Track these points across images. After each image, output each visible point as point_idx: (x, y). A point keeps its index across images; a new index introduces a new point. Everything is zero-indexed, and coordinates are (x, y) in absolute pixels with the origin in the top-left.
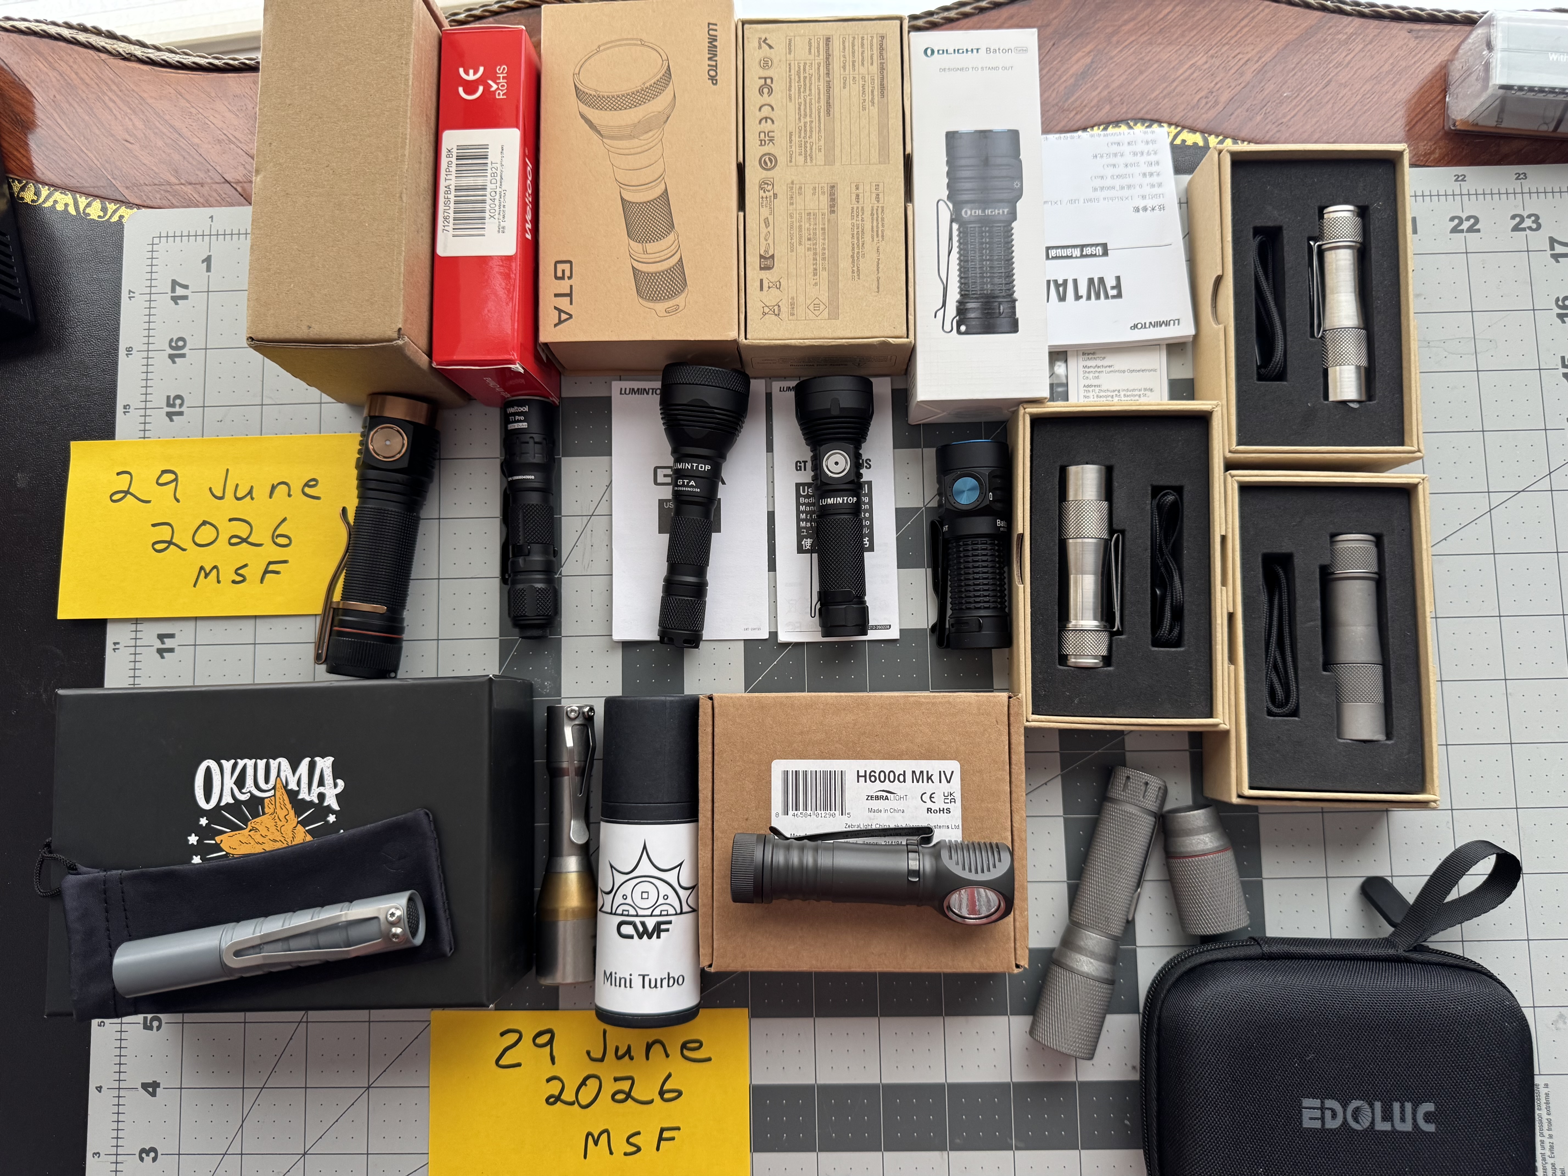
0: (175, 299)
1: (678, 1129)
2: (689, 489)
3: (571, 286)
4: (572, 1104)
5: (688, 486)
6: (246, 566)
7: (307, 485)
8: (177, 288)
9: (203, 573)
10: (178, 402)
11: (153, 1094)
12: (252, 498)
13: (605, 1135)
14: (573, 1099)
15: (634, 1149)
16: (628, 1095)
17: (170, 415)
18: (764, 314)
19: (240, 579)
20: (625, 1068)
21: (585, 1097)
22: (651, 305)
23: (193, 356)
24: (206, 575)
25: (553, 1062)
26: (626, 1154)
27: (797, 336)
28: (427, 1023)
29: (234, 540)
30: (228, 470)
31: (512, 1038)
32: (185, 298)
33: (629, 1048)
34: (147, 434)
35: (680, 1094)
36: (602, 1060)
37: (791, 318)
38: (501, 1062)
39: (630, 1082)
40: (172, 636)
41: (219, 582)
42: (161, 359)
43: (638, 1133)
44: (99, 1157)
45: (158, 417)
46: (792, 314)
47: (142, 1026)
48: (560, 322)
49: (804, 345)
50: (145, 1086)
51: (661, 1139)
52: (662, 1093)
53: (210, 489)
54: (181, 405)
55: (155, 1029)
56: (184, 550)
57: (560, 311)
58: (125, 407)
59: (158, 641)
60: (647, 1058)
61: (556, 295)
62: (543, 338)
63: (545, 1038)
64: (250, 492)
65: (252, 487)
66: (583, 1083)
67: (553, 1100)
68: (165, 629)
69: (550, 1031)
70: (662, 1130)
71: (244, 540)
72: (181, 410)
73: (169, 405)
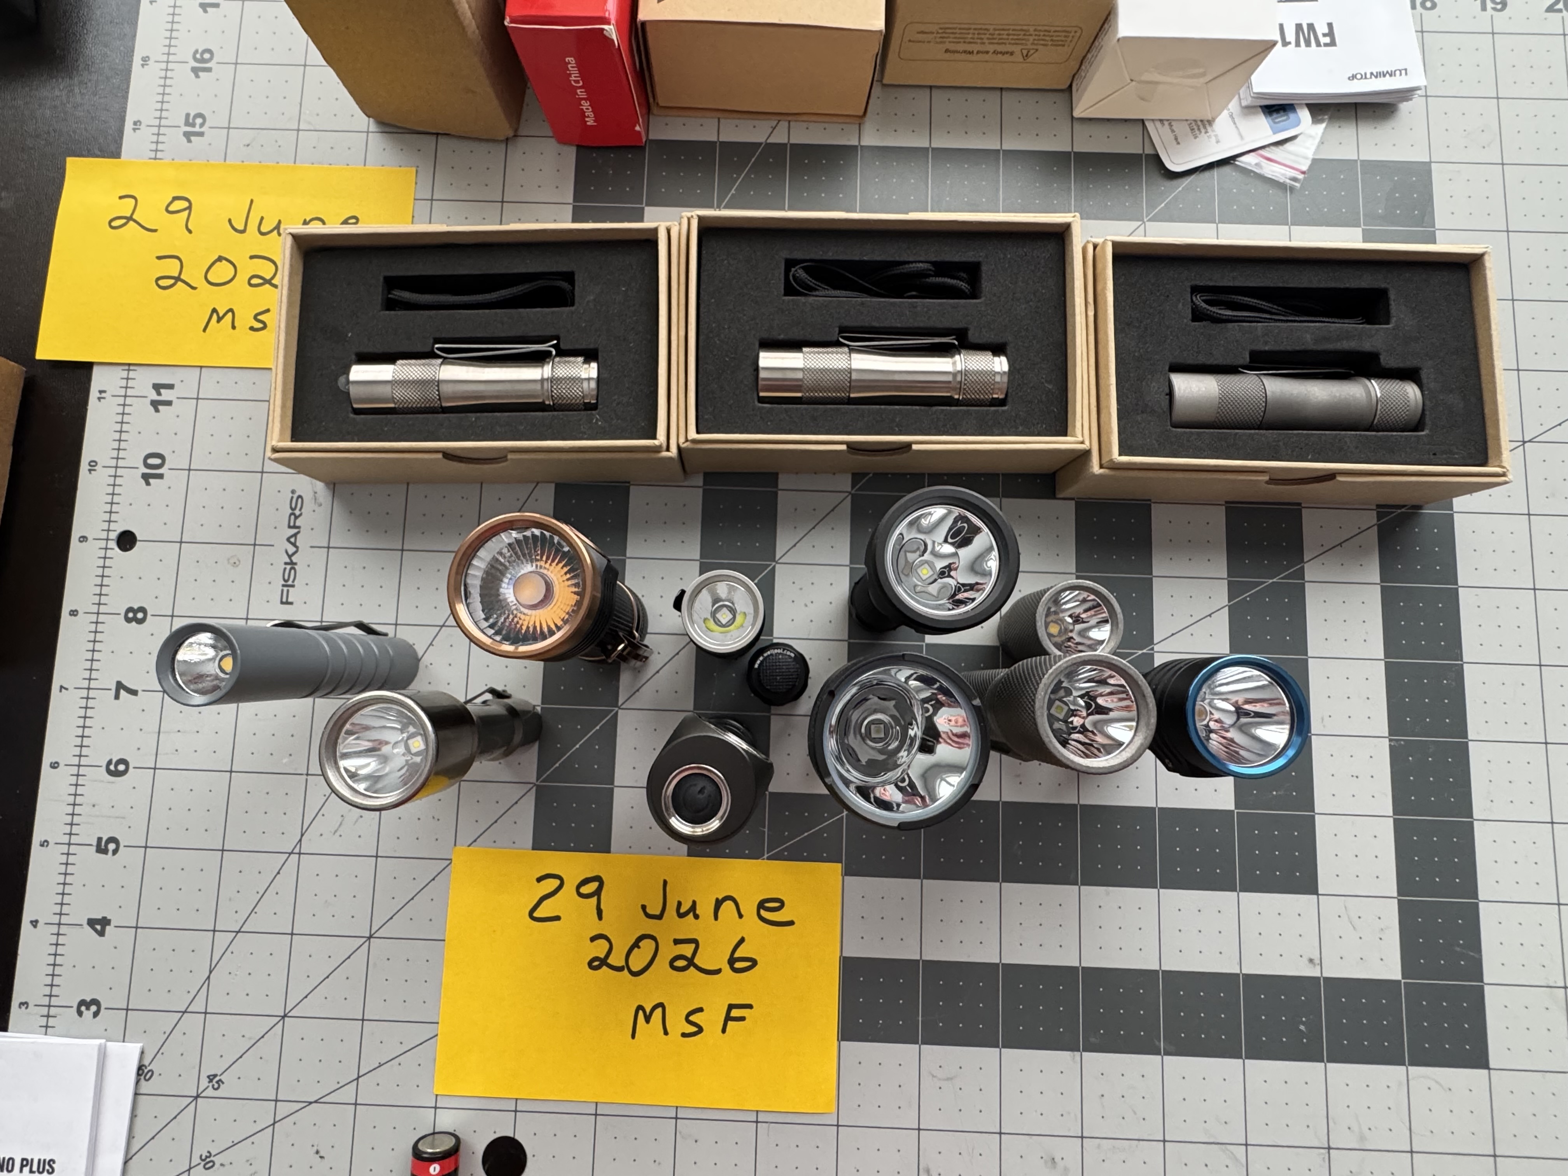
0: (204, 6)
1: (750, 1006)
4: (619, 969)
6: (268, 311)
7: (346, 221)
9: (215, 317)
10: (199, 121)
11: (101, 933)
13: (660, 1010)
15: (694, 1029)
16: (691, 962)
17: (188, 135)
19: (260, 325)
20: (688, 927)
21: (638, 961)
23: (221, 72)
24: (219, 320)
25: (600, 917)
26: (684, 1035)
29: (255, 281)
30: (252, 200)
31: (552, 885)
32: (216, 5)
33: (694, 903)
34: (159, 155)
35: (754, 963)
36: (660, 917)
38: (536, 914)
39: (693, 946)
40: (171, 387)
41: (234, 327)
42: (182, 73)
43: (701, 1010)
44: (27, 1008)
45: (174, 138)
47: (94, 848)
50: (92, 923)
51: (728, 1018)
52: (732, 961)
53: (230, 221)
54: (202, 125)
55: (110, 853)
56: (194, 288)
58: (135, 123)
59: (154, 392)
60: (716, 918)
62: (643, 16)
63: (593, 886)
64: (277, 227)
65: (280, 222)
66: (636, 945)
67: (597, 963)
68: (163, 378)
69: (598, 879)
70: (731, 1007)
71: (269, 282)
72: (202, 130)
73: (187, 123)
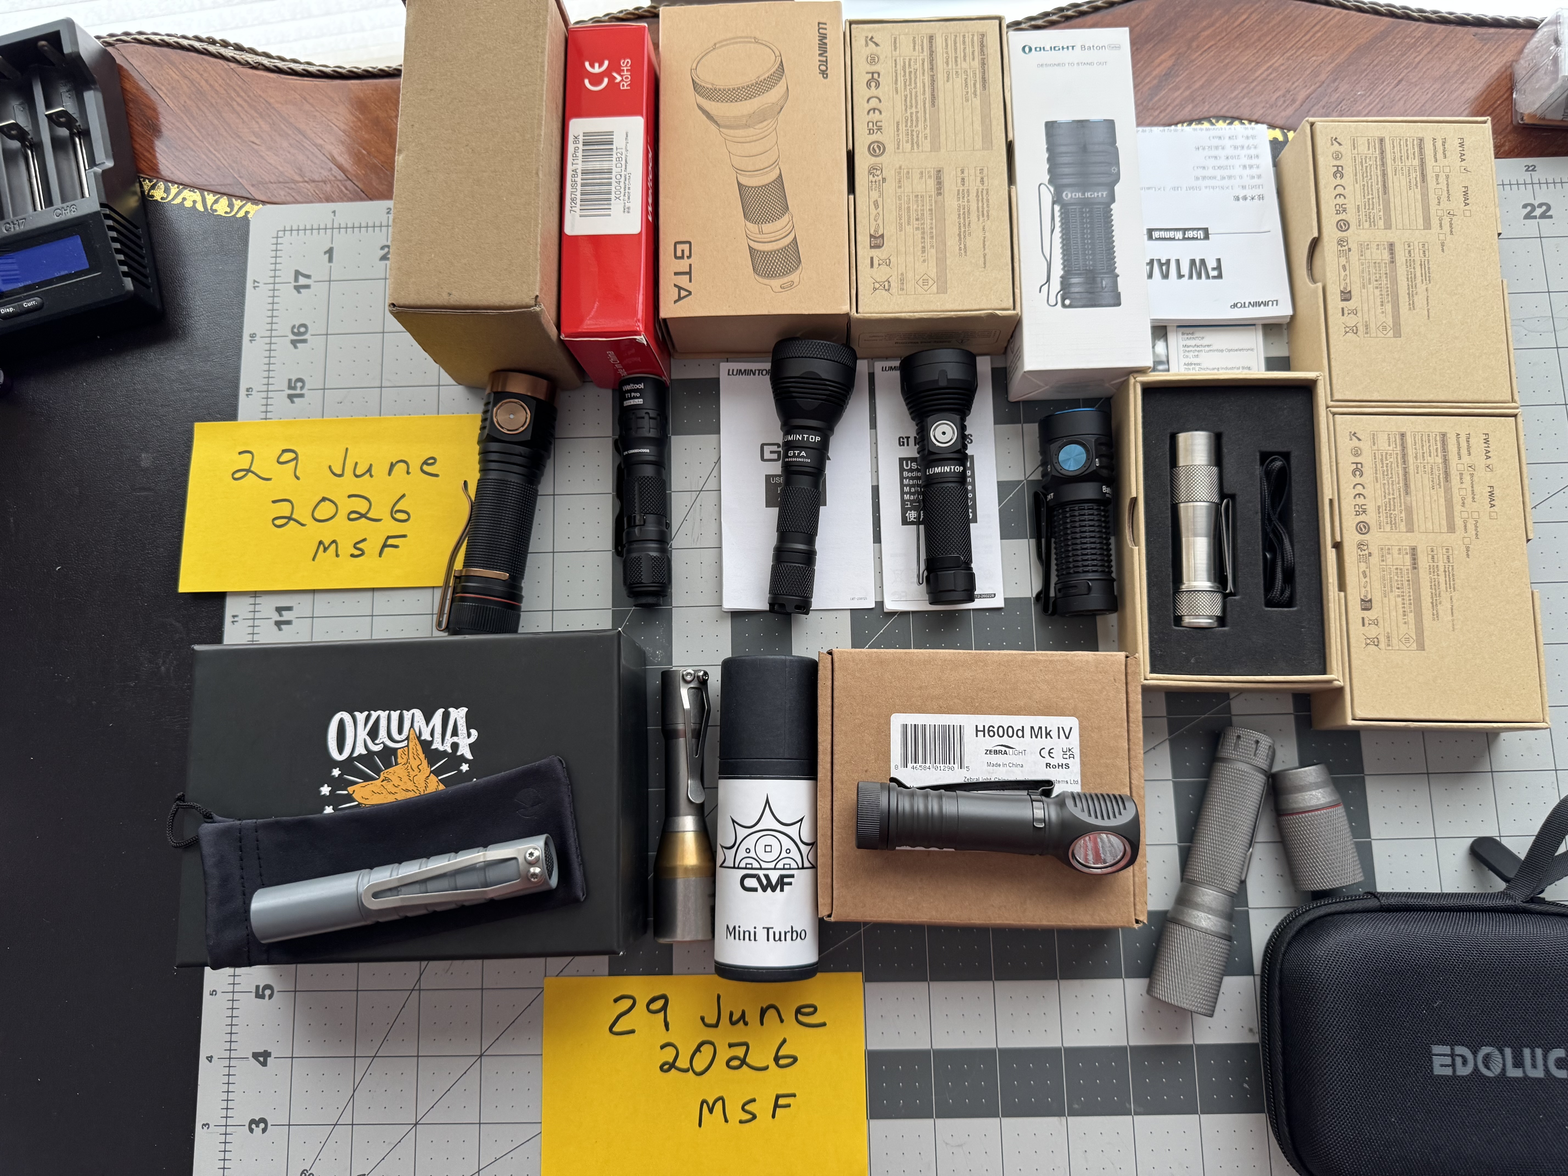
0: (298, 288)
1: (794, 1095)
2: (800, 460)
3: (690, 265)
4: (686, 1071)
5: (799, 456)
6: (364, 540)
7: (425, 463)
8: (300, 277)
9: (322, 548)
10: (299, 384)
11: (264, 1064)
12: (371, 476)
13: (720, 1103)
14: (686, 1065)
15: (749, 1116)
16: (743, 1062)
17: (291, 397)
18: (875, 289)
19: (359, 552)
20: (739, 1034)
21: (700, 1063)
22: (766, 281)
23: (314, 342)
24: (325, 549)
25: (667, 1029)
26: (741, 1122)
27: (907, 309)
28: (541, 990)
29: (353, 516)
30: (347, 449)
31: (626, 1004)
32: (307, 287)
33: (743, 1013)
34: (269, 415)
35: (795, 1059)
36: (716, 1025)
37: (900, 292)
38: (615, 1029)
39: (744, 1048)
40: (289, 609)
41: (337, 555)
42: (283, 345)
43: (754, 1100)
44: (208, 1128)
45: (280, 399)
46: (902, 289)
47: (254, 995)
48: (680, 298)
49: (913, 318)
50: (256, 1056)
51: (776, 1106)
52: (777, 1059)
53: (330, 467)
54: (302, 388)
55: (267, 997)
56: (303, 525)
57: (680, 288)
58: (248, 390)
59: (277, 614)
60: (762, 1024)
61: (676, 274)
62: (664, 314)
63: (659, 1004)
64: (369, 470)
65: (371, 465)
66: (698, 1049)
67: (668, 1067)
68: (283, 601)
69: (664, 997)
70: (778, 1097)
71: (363, 516)
72: (302, 392)
73: (290, 388)
